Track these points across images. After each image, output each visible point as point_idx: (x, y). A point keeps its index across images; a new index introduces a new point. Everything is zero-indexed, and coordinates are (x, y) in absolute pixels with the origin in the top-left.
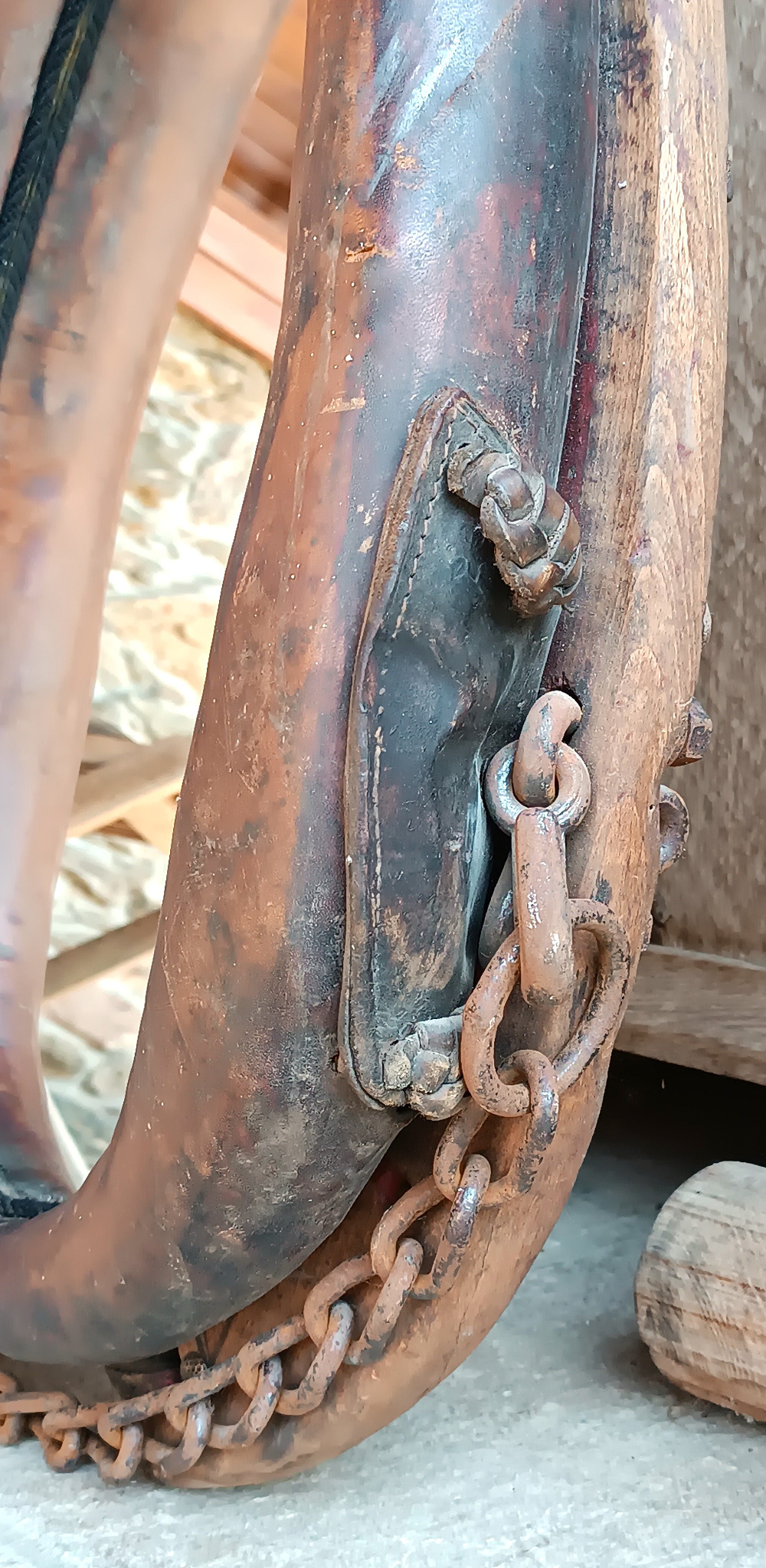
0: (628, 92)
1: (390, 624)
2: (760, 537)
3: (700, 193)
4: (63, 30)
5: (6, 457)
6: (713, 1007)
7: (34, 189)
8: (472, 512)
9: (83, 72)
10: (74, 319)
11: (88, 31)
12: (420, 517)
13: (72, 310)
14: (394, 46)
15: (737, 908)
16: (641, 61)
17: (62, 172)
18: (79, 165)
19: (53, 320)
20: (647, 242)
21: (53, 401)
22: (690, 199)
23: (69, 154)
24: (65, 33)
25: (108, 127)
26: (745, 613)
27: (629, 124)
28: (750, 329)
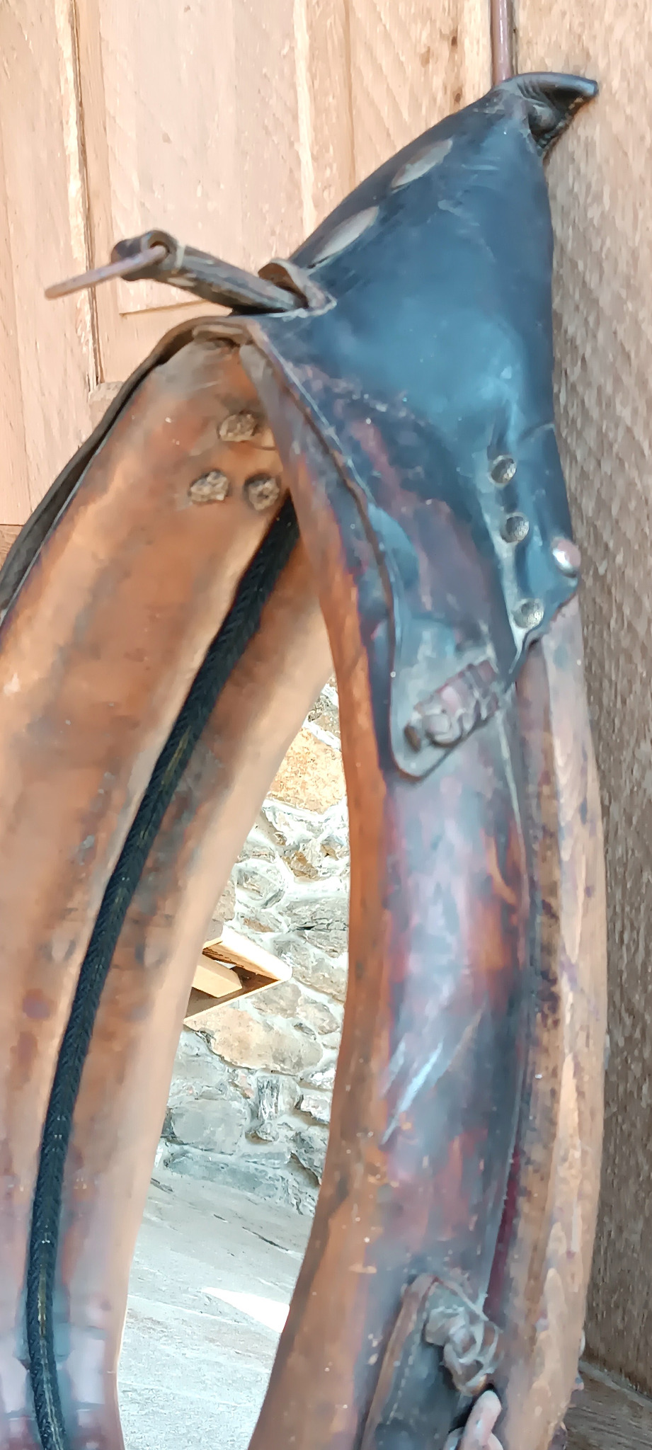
0: (545, 1017)
1: (386, 1418)
2: (628, 1108)
3: (586, 1088)
4: (171, 743)
5: (117, 997)
6: (584, 1408)
7: (147, 833)
8: (440, 1350)
9: (183, 764)
10: (167, 907)
11: (189, 742)
12: (407, 1354)
13: (167, 903)
14: (402, 1047)
15: (603, 1339)
16: (553, 1000)
17: (166, 821)
18: (178, 817)
19: (154, 909)
20: (552, 1122)
21: (150, 958)
22: (580, 1093)
23: (171, 810)
24: (172, 745)
25: (197, 794)
26: (615, 1152)
27: (545, 1038)
28: (625, 976)
